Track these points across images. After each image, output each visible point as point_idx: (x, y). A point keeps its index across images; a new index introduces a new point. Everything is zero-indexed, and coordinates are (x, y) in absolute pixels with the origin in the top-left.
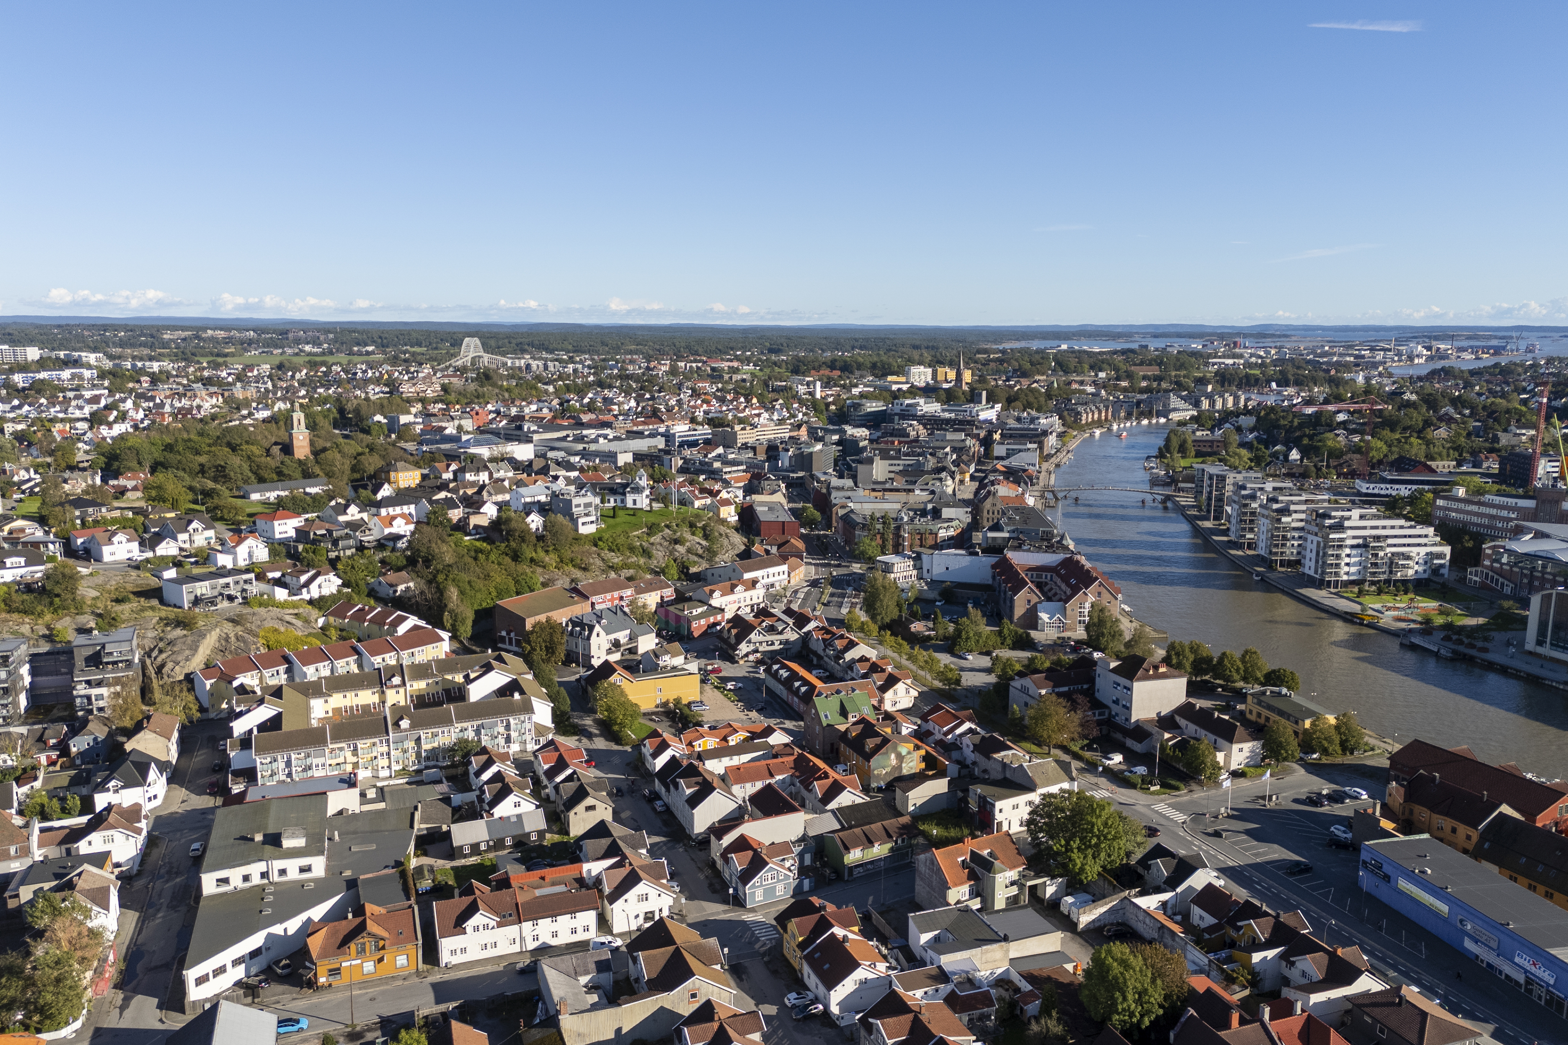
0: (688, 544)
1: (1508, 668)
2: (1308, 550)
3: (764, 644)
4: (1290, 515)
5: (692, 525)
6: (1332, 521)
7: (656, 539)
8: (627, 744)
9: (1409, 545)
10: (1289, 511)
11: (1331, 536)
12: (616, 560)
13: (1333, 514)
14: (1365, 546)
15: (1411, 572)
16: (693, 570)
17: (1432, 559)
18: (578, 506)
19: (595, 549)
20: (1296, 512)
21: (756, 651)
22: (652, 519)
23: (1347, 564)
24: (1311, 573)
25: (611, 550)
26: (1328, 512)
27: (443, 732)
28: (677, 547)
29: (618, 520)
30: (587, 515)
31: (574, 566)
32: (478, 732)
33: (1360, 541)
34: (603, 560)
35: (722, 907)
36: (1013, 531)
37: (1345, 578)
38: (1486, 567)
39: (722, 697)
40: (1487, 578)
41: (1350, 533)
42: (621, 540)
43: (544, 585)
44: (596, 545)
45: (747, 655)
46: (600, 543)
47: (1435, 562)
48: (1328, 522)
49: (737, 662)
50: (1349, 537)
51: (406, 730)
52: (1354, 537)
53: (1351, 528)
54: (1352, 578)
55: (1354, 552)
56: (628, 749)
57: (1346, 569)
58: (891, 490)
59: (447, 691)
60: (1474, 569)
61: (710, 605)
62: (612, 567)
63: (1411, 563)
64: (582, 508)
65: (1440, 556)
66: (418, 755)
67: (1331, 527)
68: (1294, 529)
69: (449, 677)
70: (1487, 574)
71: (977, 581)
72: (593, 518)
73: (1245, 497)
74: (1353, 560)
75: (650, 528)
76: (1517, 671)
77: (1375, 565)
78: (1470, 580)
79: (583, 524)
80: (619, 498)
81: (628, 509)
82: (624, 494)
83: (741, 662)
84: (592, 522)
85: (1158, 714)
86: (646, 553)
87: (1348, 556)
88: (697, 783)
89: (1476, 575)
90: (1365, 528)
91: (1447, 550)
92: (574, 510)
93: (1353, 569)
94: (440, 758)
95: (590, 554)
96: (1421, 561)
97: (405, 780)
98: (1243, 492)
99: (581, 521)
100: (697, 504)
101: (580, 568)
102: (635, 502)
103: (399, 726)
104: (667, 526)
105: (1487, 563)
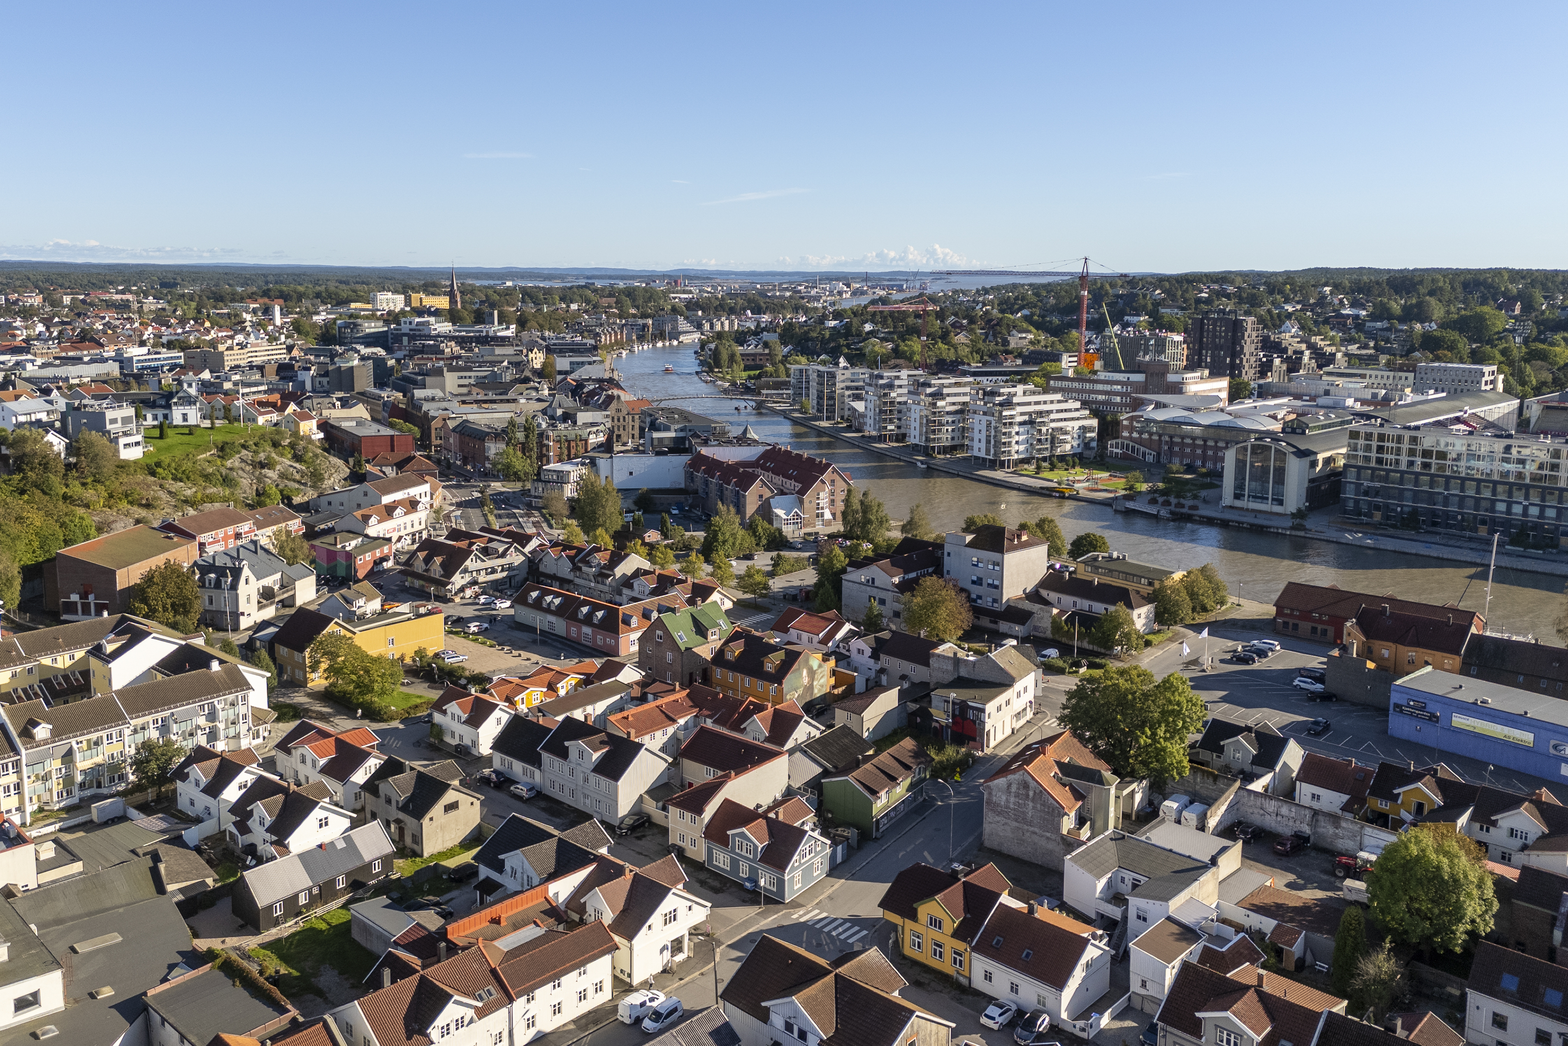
0: (278, 467)
1: (1229, 521)
2: (976, 431)
3: (483, 573)
4: (944, 399)
5: (275, 445)
6: (1001, 398)
7: (233, 462)
8: (392, 719)
9: (1065, 420)
10: (942, 394)
11: (1004, 413)
12: (189, 492)
13: (1002, 390)
14: (1031, 422)
15: (1068, 447)
16: (297, 500)
17: (1085, 432)
18: (114, 421)
19: (153, 479)
20: (948, 395)
21: (474, 583)
22: (220, 438)
23: (1017, 443)
24: (982, 454)
25: (175, 479)
26: (996, 390)
27: (109, 737)
28: (265, 471)
29: (168, 441)
30: (125, 434)
31: (131, 503)
32: (164, 728)
33: (1026, 418)
34: (170, 493)
35: (752, 911)
36: (682, 430)
37: (1016, 457)
38: (1126, 438)
39: (472, 643)
40: (1127, 449)
41: (1020, 409)
42: (187, 465)
43: (100, 530)
44: (153, 474)
45: (462, 589)
46: (160, 470)
47: (1088, 435)
48: (998, 399)
49: (452, 600)
50: (1017, 414)
51: (46, 742)
52: (1022, 414)
53: (1019, 404)
54: (1021, 456)
55: (1022, 430)
56: (396, 724)
57: (1016, 447)
58: (485, 402)
59: (47, 683)
60: (1114, 442)
61: (367, 536)
62: (186, 502)
63: (1068, 438)
64: (119, 424)
65: (1091, 429)
66: (68, 780)
67: (1001, 404)
68: (948, 413)
69: (46, 661)
70: (1128, 445)
71: (667, 485)
72: (139, 438)
73: (883, 386)
74: (1022, 438)
75: (222, 449)
76: (1239, 523)
77: (1039, 441)
78: (1112, 452)
79: (126, 445)
80: (160, 412)
81: (176, 427)
82: (168, 406)
83: (457, 600)
84: (137, 444)
85: (1024, 591)
86: (227, 481)
87: (1017, 433)
88: (602, 742)
89: (1117, 447)
90: (1029, 404)
91: (1094, 422)
92: (109, 427)
93: (1022, 448)
94: (105, 780)
95: (149, 486)
96: (1075, 436)
97: (57, 826)
98: (881, 382)
99: (122, 441)
100: (261, 420)
101: (141, 505)
102: (185, 417)
103: (31, 737)
104: (244, 446)
105: (1125, 434)
